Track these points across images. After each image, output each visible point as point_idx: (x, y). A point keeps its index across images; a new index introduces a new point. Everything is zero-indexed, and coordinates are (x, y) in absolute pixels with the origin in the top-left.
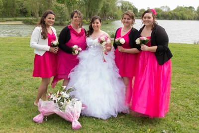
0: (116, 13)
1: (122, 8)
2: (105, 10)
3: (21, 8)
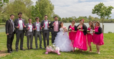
3: (3, 19)
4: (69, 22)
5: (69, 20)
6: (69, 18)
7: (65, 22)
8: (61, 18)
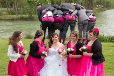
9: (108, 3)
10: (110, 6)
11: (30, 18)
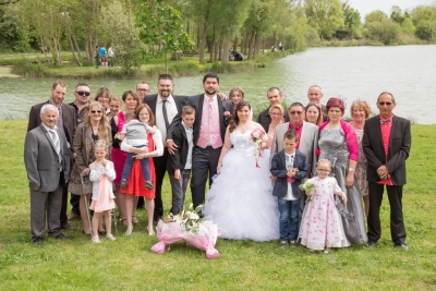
0: (289, 30)
1: (310, 13)
2: (254, 28)
4: (413, 38)
5: (415, 22)
6: (418, 8)
7: (387, 43)
8: (356, 15)
9: (289, 38)
10: (295, 45)
11: (126, 73)
